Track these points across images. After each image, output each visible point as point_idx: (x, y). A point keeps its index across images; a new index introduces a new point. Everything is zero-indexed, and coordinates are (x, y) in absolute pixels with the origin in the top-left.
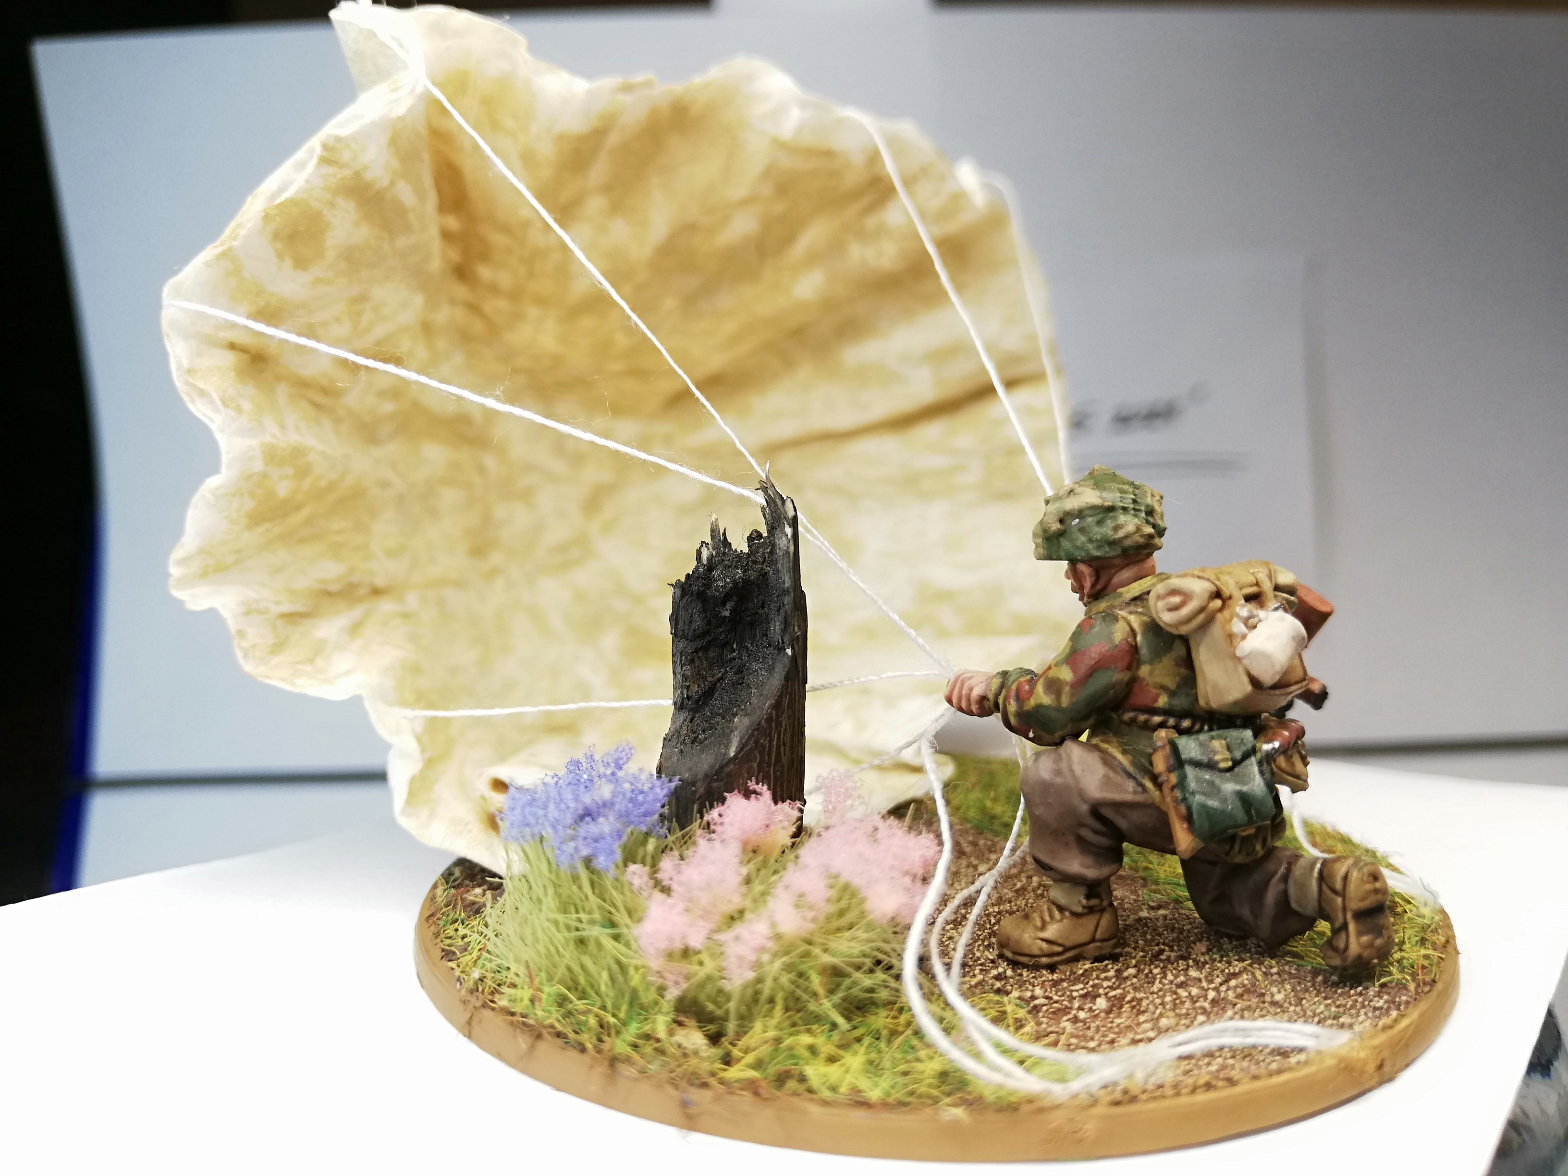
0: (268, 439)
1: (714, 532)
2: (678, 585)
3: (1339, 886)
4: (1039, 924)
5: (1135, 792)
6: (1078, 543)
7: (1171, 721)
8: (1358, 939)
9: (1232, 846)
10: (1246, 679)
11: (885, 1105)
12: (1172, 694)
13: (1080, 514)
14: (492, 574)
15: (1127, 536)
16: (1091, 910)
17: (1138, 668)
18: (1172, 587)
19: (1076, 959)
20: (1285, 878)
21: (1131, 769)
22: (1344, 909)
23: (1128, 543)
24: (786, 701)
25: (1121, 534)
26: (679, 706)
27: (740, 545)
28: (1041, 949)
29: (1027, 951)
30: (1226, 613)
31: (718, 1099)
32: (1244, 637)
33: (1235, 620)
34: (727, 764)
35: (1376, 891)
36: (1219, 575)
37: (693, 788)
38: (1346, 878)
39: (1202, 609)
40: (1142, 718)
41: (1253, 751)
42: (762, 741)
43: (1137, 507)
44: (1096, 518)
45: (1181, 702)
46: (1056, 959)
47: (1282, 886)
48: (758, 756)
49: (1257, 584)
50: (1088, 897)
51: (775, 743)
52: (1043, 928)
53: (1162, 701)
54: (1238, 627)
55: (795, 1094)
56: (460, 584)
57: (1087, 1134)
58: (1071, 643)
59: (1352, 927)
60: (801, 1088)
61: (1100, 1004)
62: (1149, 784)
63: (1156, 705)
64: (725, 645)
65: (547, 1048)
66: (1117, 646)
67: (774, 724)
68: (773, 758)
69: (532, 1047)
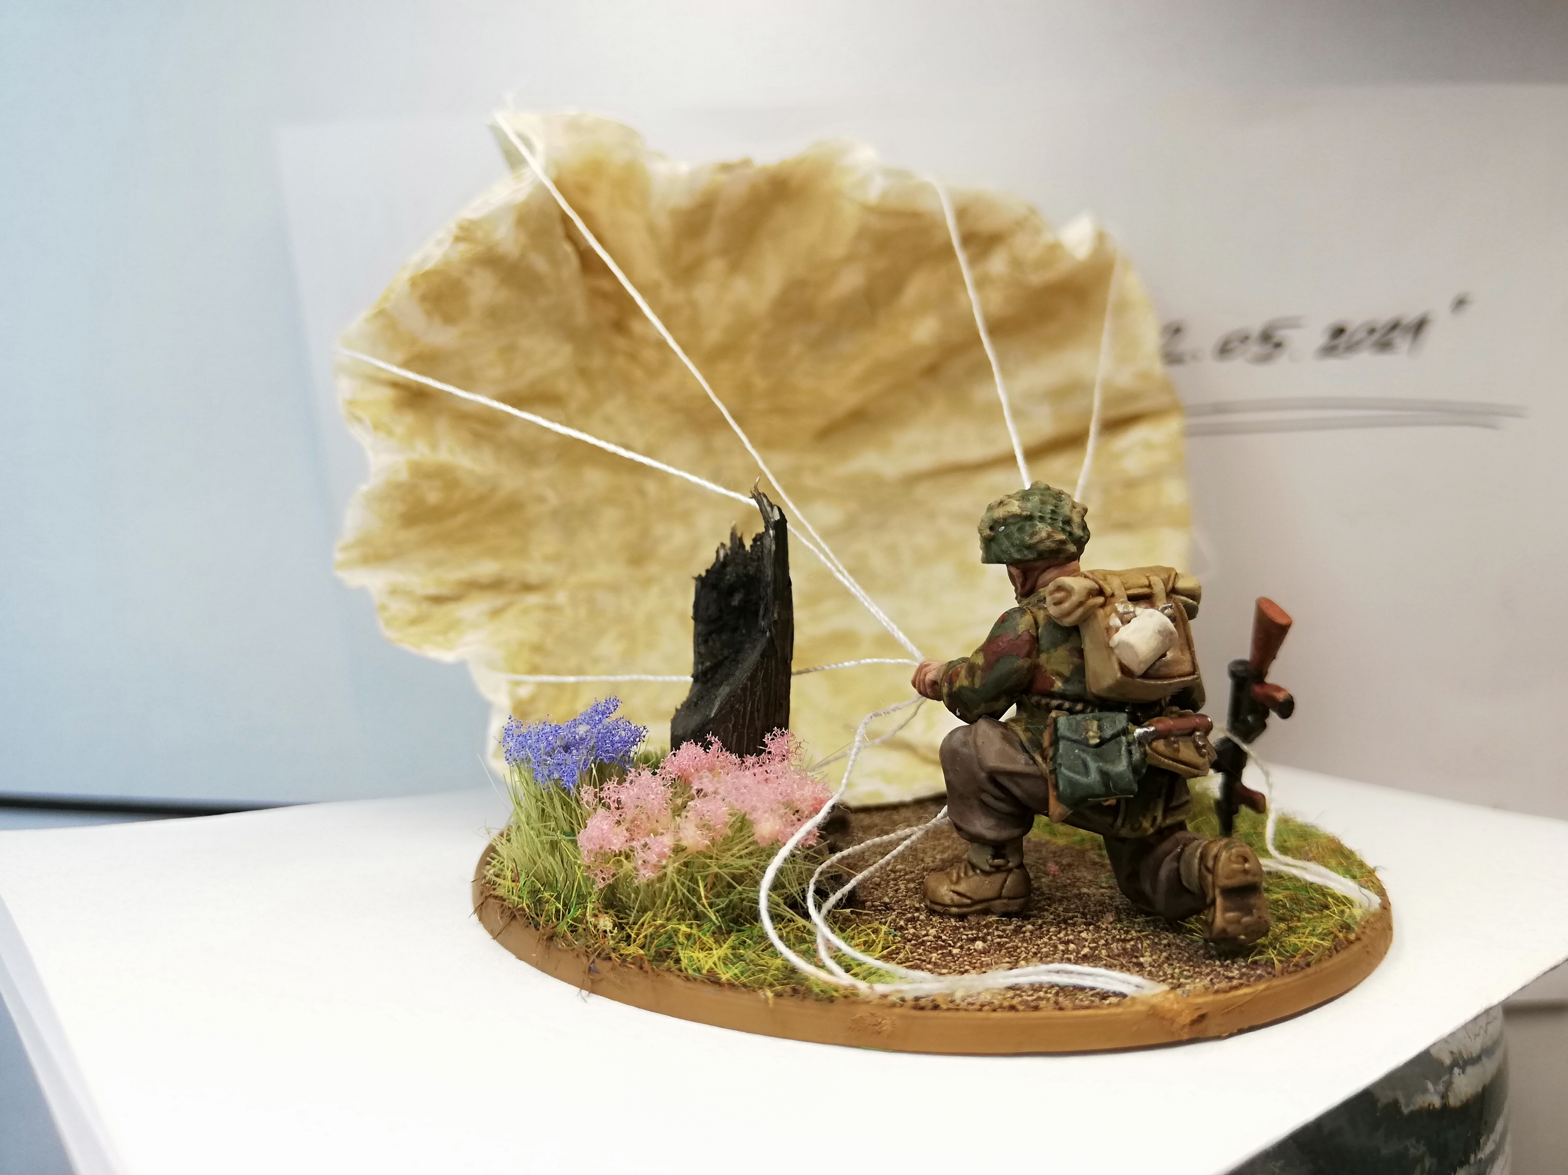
0: (416, 456)
1: (733, 535)
2: (699, 579)
3: (1210, 863)
4: (954, 878)
5: (1027, 764)
6: (1004, 548)
7: (1067, 705)
8: (1223, 914)
10: (1117, 667)
11: (731, 985)
12: (1066, 680)
13: (1005, 521)
15: (1041, 541)
16: (998, 869)
17: (1038, 656)
18: (1058, 585)
19: (986, 912)
20: (1179, 857)
21: (1026, 744)
23: (1041, 547)
24: (761, 675)
25: (1036, 539)
28: (952, 900)
29: (940, 901)
30: (1108, 609)
31: (613, 969)
32: (1117, 630)
33: (1113, 615)
34: (708, 724)
36: (1107, 576)
38: (1216, 858)
41: (1125, 732)
42: (737, 706)
44: (1018, 526)
45: (1073, 689)
46: (965, 910)
47: (1175, 865)
48: (733, 718)
49: (1150, 586)
50: (994, 857)
51: (749, 708)
52: (957, 882)
53: (1059, 685)
54: (1115, 621)
55: (669, 970)
56: (615, 588)
57: (885, 1028)
59: (1219, 901)
60: (674, 968)
62: (1039, 759)
63: (1052, 690)
64: (735, 630)
65: (516, 926)
66: (1020, 635)
67: (748, 693)
68: (747, 721)
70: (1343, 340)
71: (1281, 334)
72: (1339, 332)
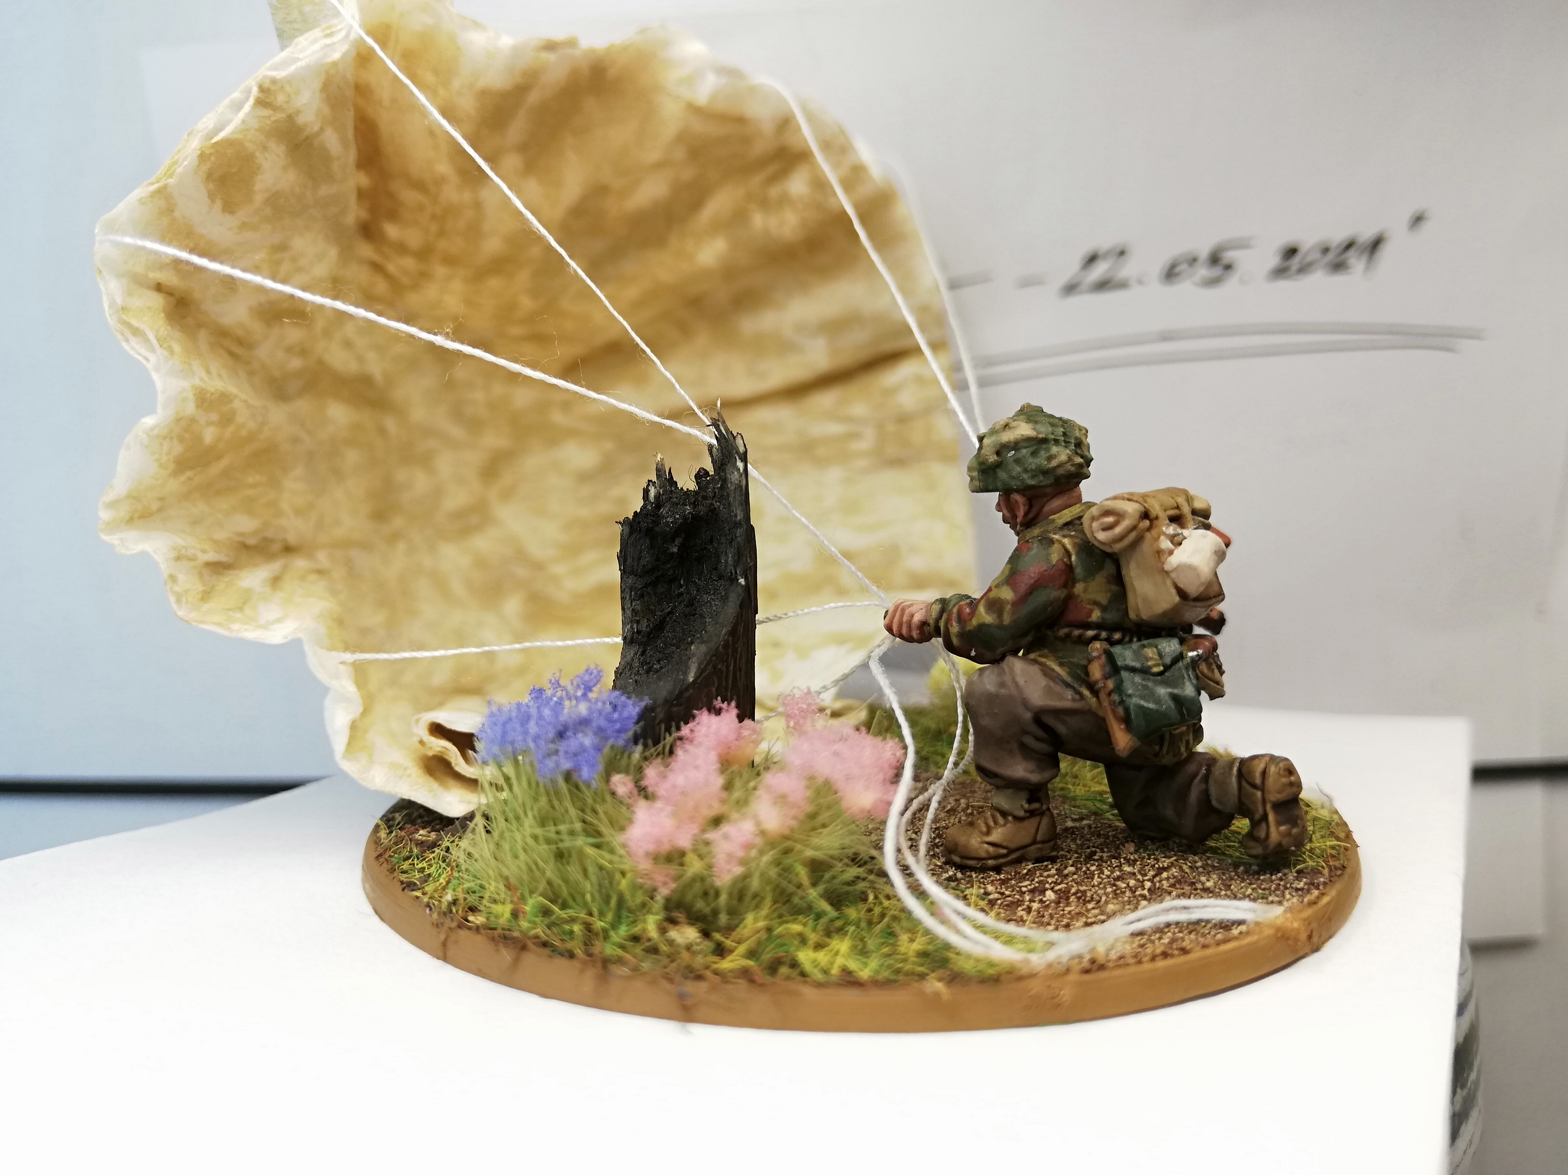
0: (197, 382)
1: (660, 471)
2: (625, 522)
3: (1258, 781)
4: (984, 829)
5: (1074, 700)
6: (1014, 473)
7: (1104, 634)
8: (1277, 828)
9: (1162, 746)
10: (1173, 591)
11: (876, 983)
12: (1104, 609)
13: (1016, 445)
14: (394, 538)
15: (1060, 466)
16: (1032, 813)
17: (1073, 586)
18: (1106, 509)
19: (1019, 861)
20: (1206, 778)
21: (1069, 679)
22: (1264, 801)
23: (1061, 471)
24: (741, 629)
25: (1054, 463)
26: (628, 641)
27: (686, 482)
28: (987, 852)
29: (974, 855)
30: (1154, 532)
31: (714, 988)
32: (1171, 553)
33: (1162, 538)
34: (687, 689)
35: (1291, 784)
36: (1146, 498)
37: (653, 714)
38: (1264, 773)
39: (1134, 528)
40: (1077, 632)
41: (1181, 657)
42: (720, 666)
43: (1067, 440)
44: (1031, 450)
45: (1112, 617)
46: (1002, 861)
47: (1203, 786)
48: (716, 680)
49: (1178, 507)
50: (1029, 801)
51: (731, 668)
52: (988, 833)
53: (1096, 615)
54: (1165, 544)
55: (788, 978)
56: (365, 546)
57: (1064, 999)
58: (1009, 566)
59: (1271, 817)
60: (794, 973)
61: (1050, 896)
62: (1086, 693)
63: (1090, 620)
64: (674, 580)
65: (533, 960)
66: (1054, 565)
67: (730, 651)
68: (730, 682)
69: (516, 961)
70: (1295, 262)
71: (1229, 256)
72: (1291, 252)
